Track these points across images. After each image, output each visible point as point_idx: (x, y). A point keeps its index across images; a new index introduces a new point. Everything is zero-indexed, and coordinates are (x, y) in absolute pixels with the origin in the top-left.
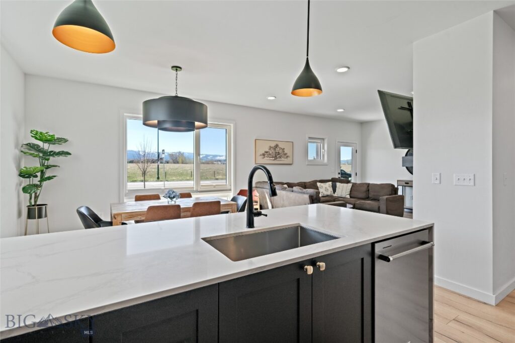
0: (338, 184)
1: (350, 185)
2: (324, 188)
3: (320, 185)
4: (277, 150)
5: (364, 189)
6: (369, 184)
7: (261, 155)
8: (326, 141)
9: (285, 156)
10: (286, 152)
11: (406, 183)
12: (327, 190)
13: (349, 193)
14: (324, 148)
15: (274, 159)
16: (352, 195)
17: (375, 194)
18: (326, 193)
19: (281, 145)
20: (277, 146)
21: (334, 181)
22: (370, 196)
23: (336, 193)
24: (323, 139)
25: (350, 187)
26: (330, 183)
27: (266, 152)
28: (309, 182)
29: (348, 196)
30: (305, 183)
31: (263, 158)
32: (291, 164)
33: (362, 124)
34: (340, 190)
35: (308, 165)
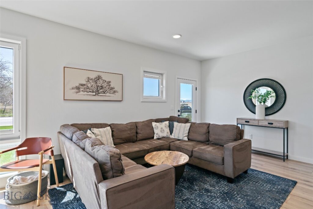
0: (176, 124)
1: (188, 125)
2: (159, 128)
3: (155, 125)
4: (100, 83)
5: (204, 130)
6: (209, 124)
7: (73, 89)
8: (164, 76)
9: (112, 91)
10: (112, 86)
11: (246, 122)
12: (162, 131)
13: (187, 135)
14: (162, 84)
15: (94, 94)
16: (190, 137)
17: (217, 137)
18: (161, 135)
19: (105, 77)
20: (99, 78)
21: (171, 120)
22: (211, 139)
23: (173, 134)
24: (162, 74)
25: (188, 128)
26: (167, 122)
27: (82, 85)
28: (143, 122)
29: (186, 139)
30: (136, 123)
31: (77, 92)
32: (121, 101)
33: (203, 62)
34: (177, 131)
35: (142, 102)
